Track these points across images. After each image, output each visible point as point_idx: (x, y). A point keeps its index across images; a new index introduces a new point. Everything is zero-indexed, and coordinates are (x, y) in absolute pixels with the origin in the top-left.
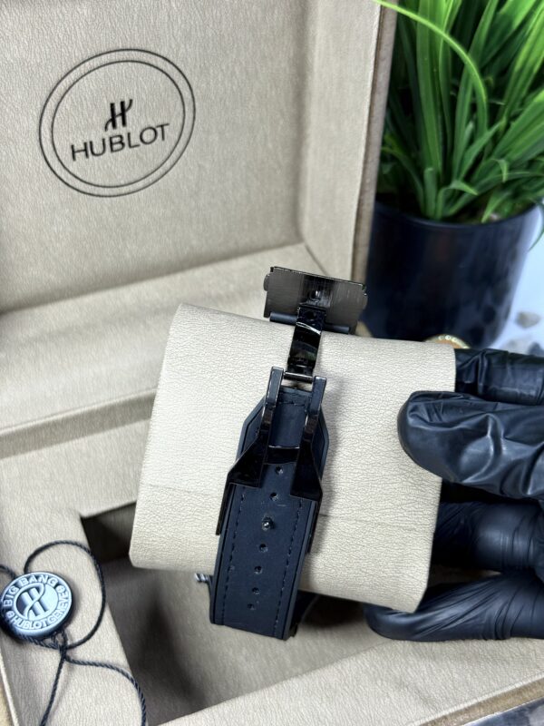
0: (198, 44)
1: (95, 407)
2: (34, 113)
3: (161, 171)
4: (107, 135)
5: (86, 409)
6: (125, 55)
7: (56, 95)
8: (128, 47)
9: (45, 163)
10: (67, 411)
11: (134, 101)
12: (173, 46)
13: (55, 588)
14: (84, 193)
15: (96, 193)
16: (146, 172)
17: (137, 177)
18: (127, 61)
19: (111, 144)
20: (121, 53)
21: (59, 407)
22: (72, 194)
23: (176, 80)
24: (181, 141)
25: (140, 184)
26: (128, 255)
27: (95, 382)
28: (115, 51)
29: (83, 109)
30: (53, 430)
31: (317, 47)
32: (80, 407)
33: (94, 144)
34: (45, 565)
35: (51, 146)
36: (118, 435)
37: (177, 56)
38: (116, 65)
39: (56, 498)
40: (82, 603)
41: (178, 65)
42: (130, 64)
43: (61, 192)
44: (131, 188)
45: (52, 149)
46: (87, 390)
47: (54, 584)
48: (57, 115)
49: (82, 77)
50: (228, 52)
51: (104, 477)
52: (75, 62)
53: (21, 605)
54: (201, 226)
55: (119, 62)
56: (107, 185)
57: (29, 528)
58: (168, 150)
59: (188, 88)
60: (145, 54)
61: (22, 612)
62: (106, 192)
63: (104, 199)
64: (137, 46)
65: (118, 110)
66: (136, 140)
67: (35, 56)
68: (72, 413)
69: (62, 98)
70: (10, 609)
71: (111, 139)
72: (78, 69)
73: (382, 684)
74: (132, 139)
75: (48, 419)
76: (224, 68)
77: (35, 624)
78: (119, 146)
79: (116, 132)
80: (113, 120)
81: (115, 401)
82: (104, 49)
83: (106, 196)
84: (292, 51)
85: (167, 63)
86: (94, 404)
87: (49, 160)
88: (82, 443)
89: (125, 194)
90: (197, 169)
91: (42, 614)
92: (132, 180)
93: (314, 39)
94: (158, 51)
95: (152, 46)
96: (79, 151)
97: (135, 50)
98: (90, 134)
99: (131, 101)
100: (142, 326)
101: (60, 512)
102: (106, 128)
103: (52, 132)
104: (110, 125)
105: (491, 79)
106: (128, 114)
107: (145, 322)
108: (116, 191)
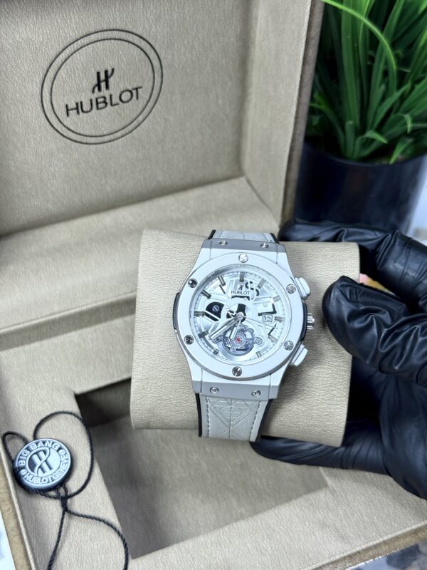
0: (166, 25)
1: (84, 308)
2: (38, 81)
3: (135, 123)
4: (93, 97)
5: (78, 310)
6: (109, 34)
7: (55, 66)
8: (112, 28)
9: (45, 119)
10: (63, 311)
11: (115, 70)
12: (147, 27)
13: (58, 451)
14: (76, 141)
15: (84, 141)
16: (123, 125)
17: (117, 129)
18: (110, 39)
19: (97, 103)
20: (106, 33)
21: (56, 309)
22: (65, 143)
23: (148, 53)
24: (151, 100)
25: (119, 134)
26: (108, 188)
27: (84, 289)
28: (101, 31)
29: (75, 77)
30: (52, 326)
31: (259, 25)
32: (72, 309)
33: (84, 103)
34: (48, 432)
35: (50, 105)
36: (102, 329)
37: (149, 34)
38: (102, 42)
39: (55, 380)
40: (78, 462)
41: (150, 41)
42: (113, 41)
43: (58, 141)
44: (112, 137)
45: (51, 108)
46: (78, 295)
47: (57, 448)
48: (55, 82)
49: (75, 52)
50: (189, 30)
51: (91, 363)
52: (70, 40)
53: (32, 465)
54: (166, 165)
55: (104, 40)
56: (94, 135)
57: (35, 403)
58: (141, 107)
59: (157, 58)
60: (124, 33)
61: (33, 470)
62: (93, 140)
63: (91, 146)
64: (118, 27)
65: (102, 77)
66: (116, 100)
67: (39, 36)
68: (66, 313)
69: (60, 68)
70: (24, 468)
71: (97, 99)
72: (72, 46)
73: (309, 525)
74: (113, 100)
75: (48, 318)
76: (186, 43)
77: (43, 480)
78: (103, 105)
79: (101, 94)
80: (99, 85)
81: (100, 303)
82: (92, 30)
83: (92, 144)
84: (239, 29)
85: (142, 40)
86: (83, 306)
87: (48, 116)
88: (74, 336)
89: (107, 142)
90: (163, 121)
91: (48, 472)
92: (112, 131)
93: (256, 19)
94: (135, 31)
95: (130, 27)
96: (72, 109)
97: (116, 30)
98: (81, 96)
99: (113, 70)
100: (120, 244)
101: (59, 390)
102: (93, 91)
103: (51, 95)
104: (96, 89)
105: (400, 52)
106: (111, 80)
107: (122, 241)
108: (100, 139)
